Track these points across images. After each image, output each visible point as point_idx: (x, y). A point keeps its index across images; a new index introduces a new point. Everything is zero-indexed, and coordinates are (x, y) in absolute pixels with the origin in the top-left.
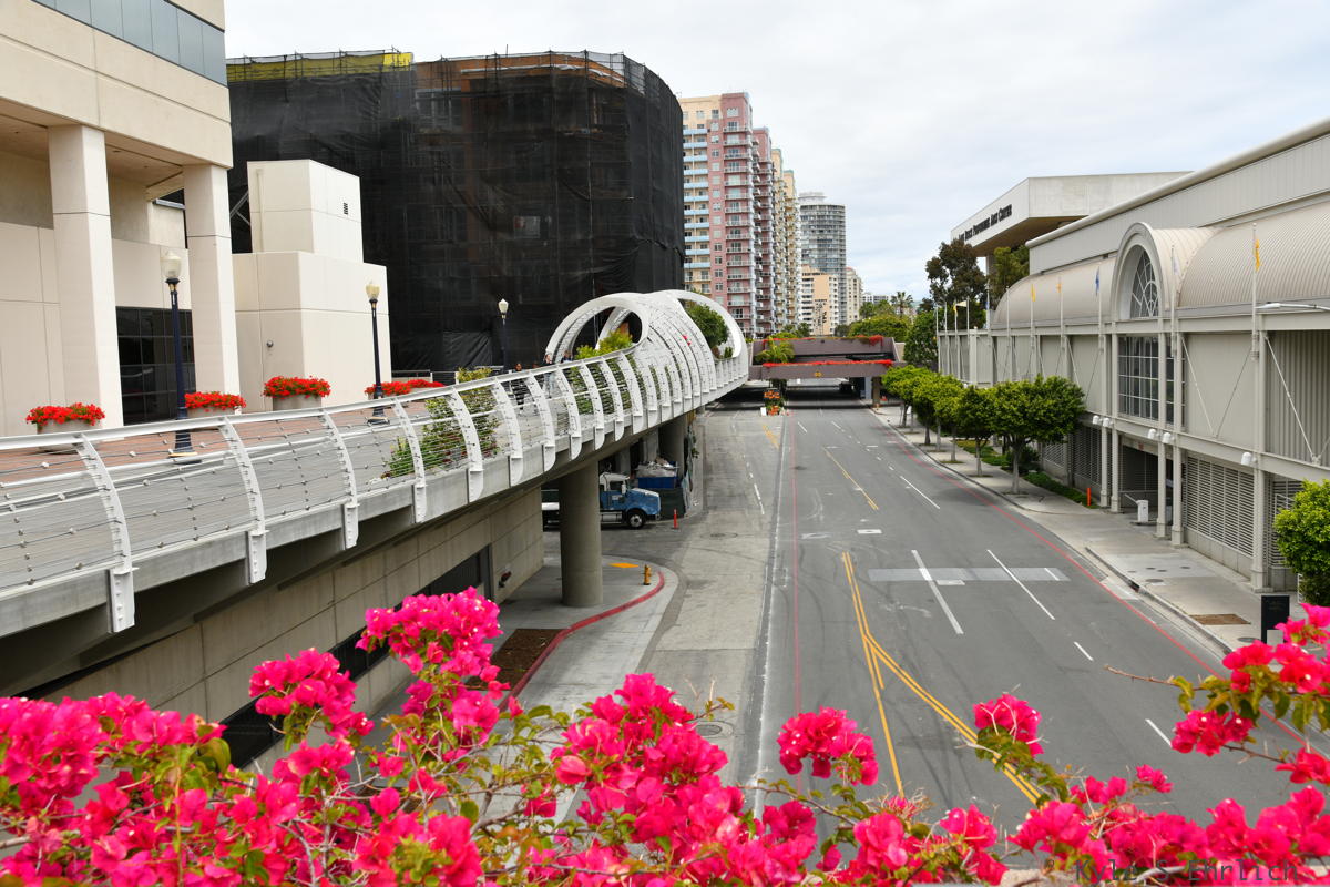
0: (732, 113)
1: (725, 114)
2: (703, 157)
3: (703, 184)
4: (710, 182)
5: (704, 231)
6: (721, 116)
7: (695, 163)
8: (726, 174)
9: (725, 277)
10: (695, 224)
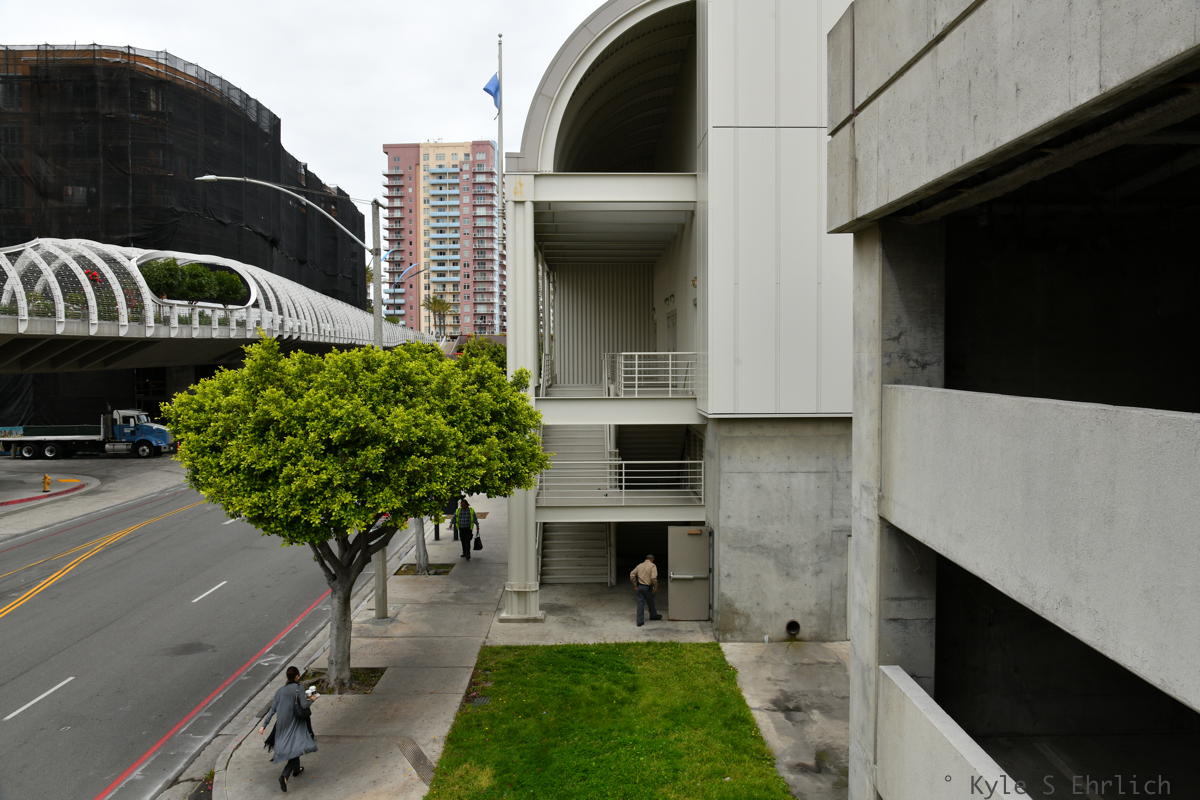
0: (481, 157)
1: (474, 157)
2: (456, 191)
3: (455, 213)
4: (461, 211)
5: (455, 252)
6: (471, 158)
7: (450, 195)
8: (475, 206)
9: (472, 289)
10: (447, 246)
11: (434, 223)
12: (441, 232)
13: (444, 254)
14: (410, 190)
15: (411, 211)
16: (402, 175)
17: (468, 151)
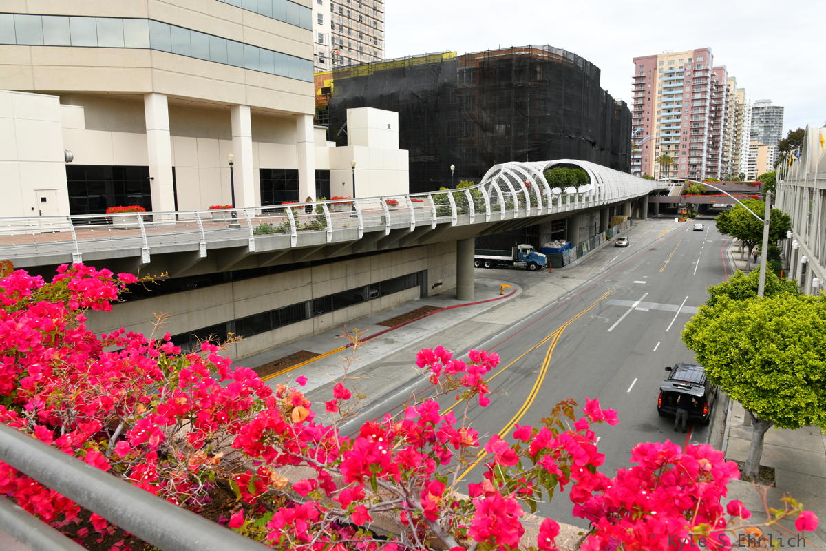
0: (700, 59)
1: (695, 60)
2: (681, 84)
3: (680, 98)
4: (683, 97)
5: (678, 124)
6: (693, 61)
7: (676, 87)
8: (693, 93)
9: (688, 148)
10: (673, 120)
11: (665, 106)
12: (669, 112)
13: (670, 126)
14: (650, 86)
15: (649, 99)
16: (644, 77)
17: (691, 56)
